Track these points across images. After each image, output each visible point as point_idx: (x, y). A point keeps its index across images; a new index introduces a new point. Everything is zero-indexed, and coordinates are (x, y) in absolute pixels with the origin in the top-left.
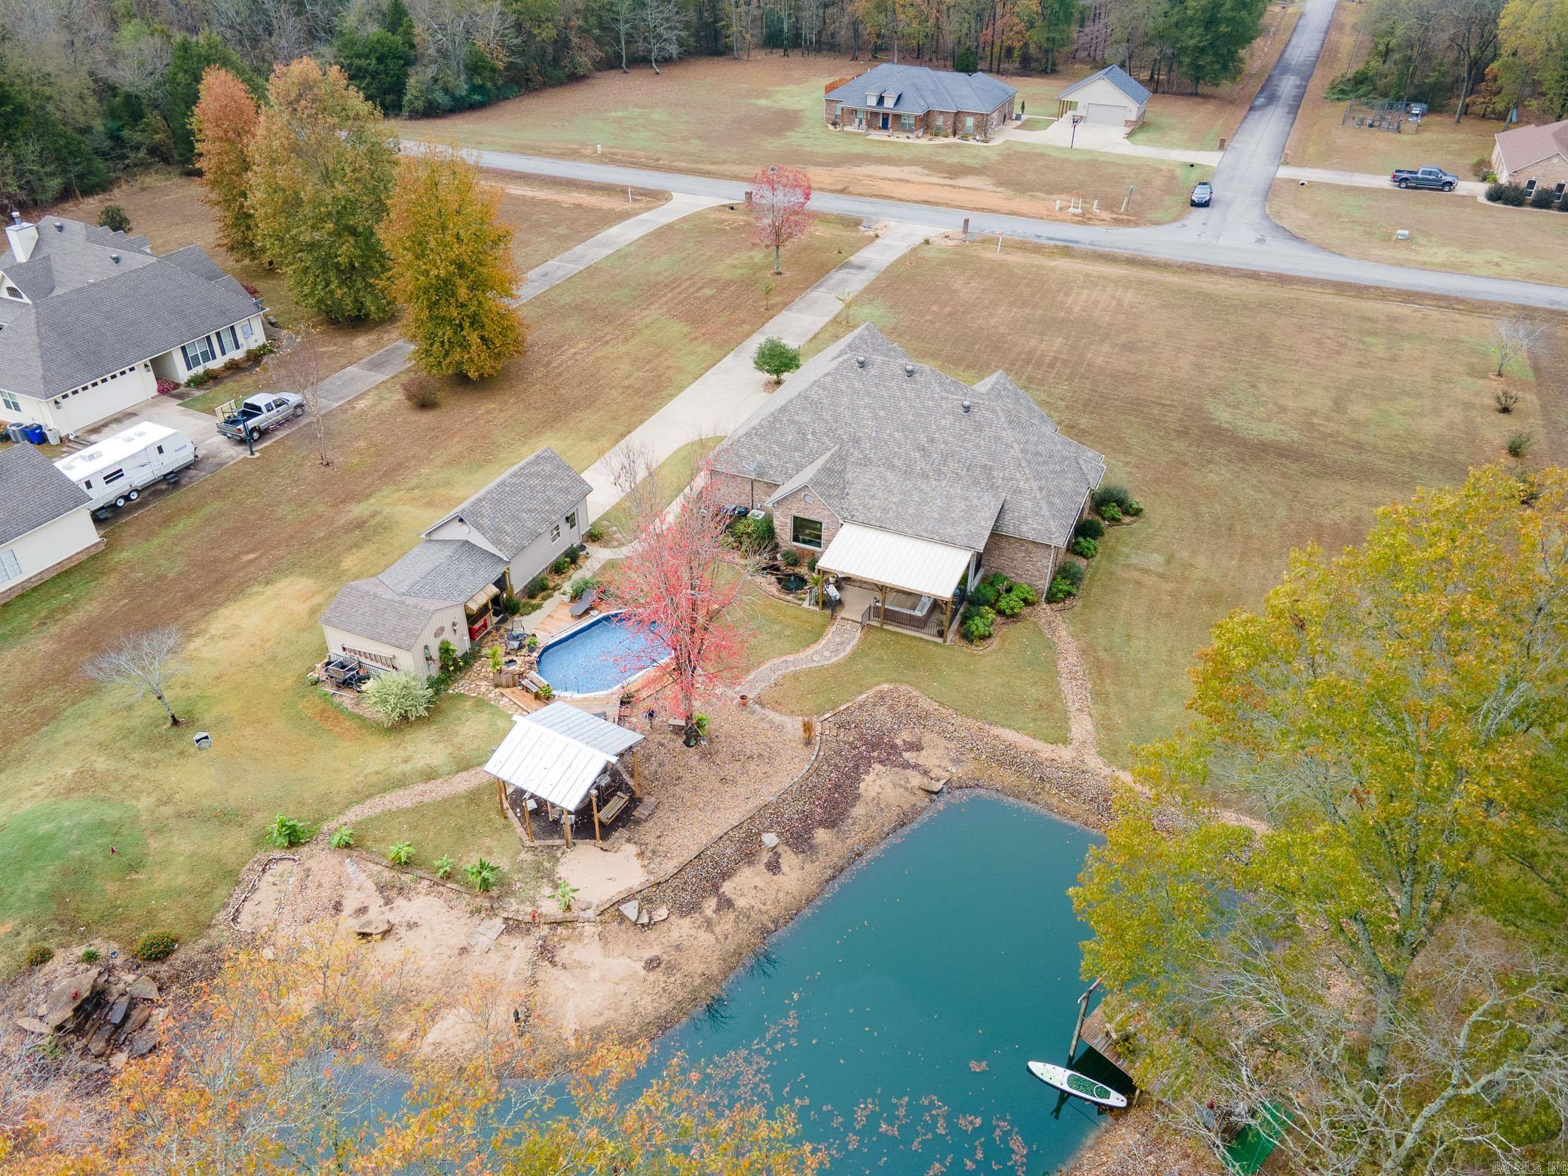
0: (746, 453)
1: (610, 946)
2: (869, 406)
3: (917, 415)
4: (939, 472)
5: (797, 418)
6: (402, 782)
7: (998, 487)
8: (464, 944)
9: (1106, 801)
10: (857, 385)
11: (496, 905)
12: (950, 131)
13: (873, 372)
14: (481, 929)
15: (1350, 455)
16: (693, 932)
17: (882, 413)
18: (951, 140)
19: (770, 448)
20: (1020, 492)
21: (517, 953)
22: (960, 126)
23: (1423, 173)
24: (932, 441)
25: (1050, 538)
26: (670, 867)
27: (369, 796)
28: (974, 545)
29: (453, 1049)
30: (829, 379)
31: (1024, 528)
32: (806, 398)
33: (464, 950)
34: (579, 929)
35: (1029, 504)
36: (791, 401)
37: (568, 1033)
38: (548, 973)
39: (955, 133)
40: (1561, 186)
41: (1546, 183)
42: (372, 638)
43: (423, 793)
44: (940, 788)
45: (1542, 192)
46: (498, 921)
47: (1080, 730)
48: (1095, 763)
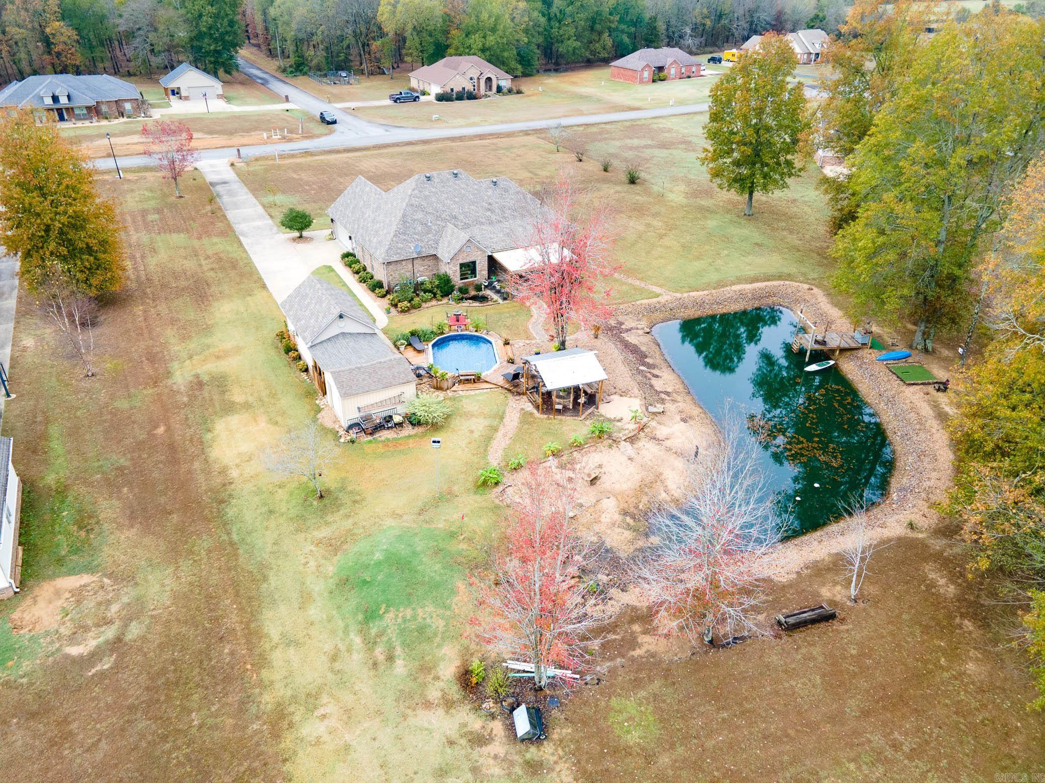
0: (401, 246)
1: (667, 424)
2: (447, 198)
3: (474, 194)
4: (504, 218)
5: (415, 217)
8: (626, 457)
10: (433, 190)
11: (613, 439)
12: (117, 114)
13: (436, 180)
14: (622, 450)
16: (675, 405)
17: (457, 199)
21: (647, 446)
22: (123, 110)
23: (405, 94)
24: (490, 204)
26: (637, 392)
27: (486, 451)
29: (685, 484)
30: (416, 192)
32: (412, 205)
33: (630, 459)
34: (651, 426)
36: (405, 210)
38: (668, 443)
39: (122, 115)
40: (464, 89)
41: (458, 89)
42: (386, 387)
43: (505, 435)
44: (648, 330)
45: (458, 93)
46: (623, 443)
47: (657, 290)
48: (678, 295)
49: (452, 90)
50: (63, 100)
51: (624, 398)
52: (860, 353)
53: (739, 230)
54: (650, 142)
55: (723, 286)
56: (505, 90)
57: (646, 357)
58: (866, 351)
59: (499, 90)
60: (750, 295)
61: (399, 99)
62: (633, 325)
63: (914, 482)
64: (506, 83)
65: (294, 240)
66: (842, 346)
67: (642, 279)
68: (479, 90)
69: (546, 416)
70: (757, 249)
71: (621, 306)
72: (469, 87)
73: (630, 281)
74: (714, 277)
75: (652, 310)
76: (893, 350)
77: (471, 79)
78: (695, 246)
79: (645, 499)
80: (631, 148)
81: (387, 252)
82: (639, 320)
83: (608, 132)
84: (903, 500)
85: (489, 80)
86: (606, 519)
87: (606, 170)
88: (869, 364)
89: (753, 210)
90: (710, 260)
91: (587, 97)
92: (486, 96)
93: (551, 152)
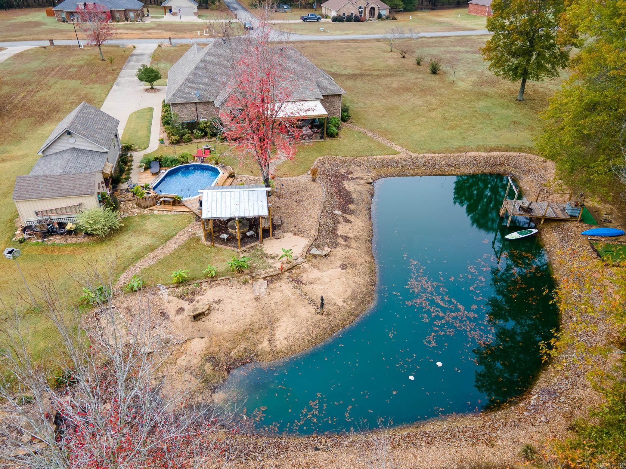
0: (188, 92)
1: (321, 268)
6: (139, 256)
7: (310, 78)
8: (254, 296)
9: (429, 164)
11: (254, 275)
12: (124, 19)
13: (232, 44)
14: (255, 288)
15: (379, 73)
16: (345, 251)
18: (126, 22)
19: (199, 87)
20: (319, 77)
21: (284, 287)
22: (128, 17)
23: (311, 15)
25: (340, 92)
26: (313, 233)
27: (125, 268)
28: (318, 97)
29: (297, 336)
30: (212, 51)
31: (328, 91)
32: (205, 61)
33: (257, 299)
34: (302, 268)
35: (326, 81)
36: (199, 64)
37: (340, 303)
38: (307, 288)
39: (127, 20)
40: (352, 14)
41: (348, 13)
42: (61, 196)
43: (156, 256)
44: (371, 181)
45: (348, 16)
46: (261, 281)
47: (398, 148)
48: (414, 155)
49: (344, 14)
50: (91, 7)
51: (297, 237)
52: (568, 225)
53: (504, 111)
54: (468, 49)
55: (460, 152)
56: (384, 17)
57: (351, 202)
58: (575, 223)
59: (380, 16)
60: (483, 162)
61: (306, 19)
62: (360, 175)
63: (565, 385)
64: (385, 12)
65: (147, 90)
66: (548, 215)
67: (391, 140)
68: (365, 16)
69: (209, 243)
70: (512, 126)
71: (357, 159)
72: (357, 13)
73: (380, 140)
74: (457, 143)
75: (384, 164)
76: (607, 227)
77: (360, 8)
78: (457, 119)
79: (242, 346)
80: (449, 52)
81: (174, 95)
82: (368, 172)
83: (440, 42)
84: (539, 408)
85: (373, 9)
86: (182, 361)
87: (418, 64)
88: (572, 238)
89: (524, 97)
90: (462, 131)
91: (442, 23)
92: (369, 20)
93: (386, 52)
